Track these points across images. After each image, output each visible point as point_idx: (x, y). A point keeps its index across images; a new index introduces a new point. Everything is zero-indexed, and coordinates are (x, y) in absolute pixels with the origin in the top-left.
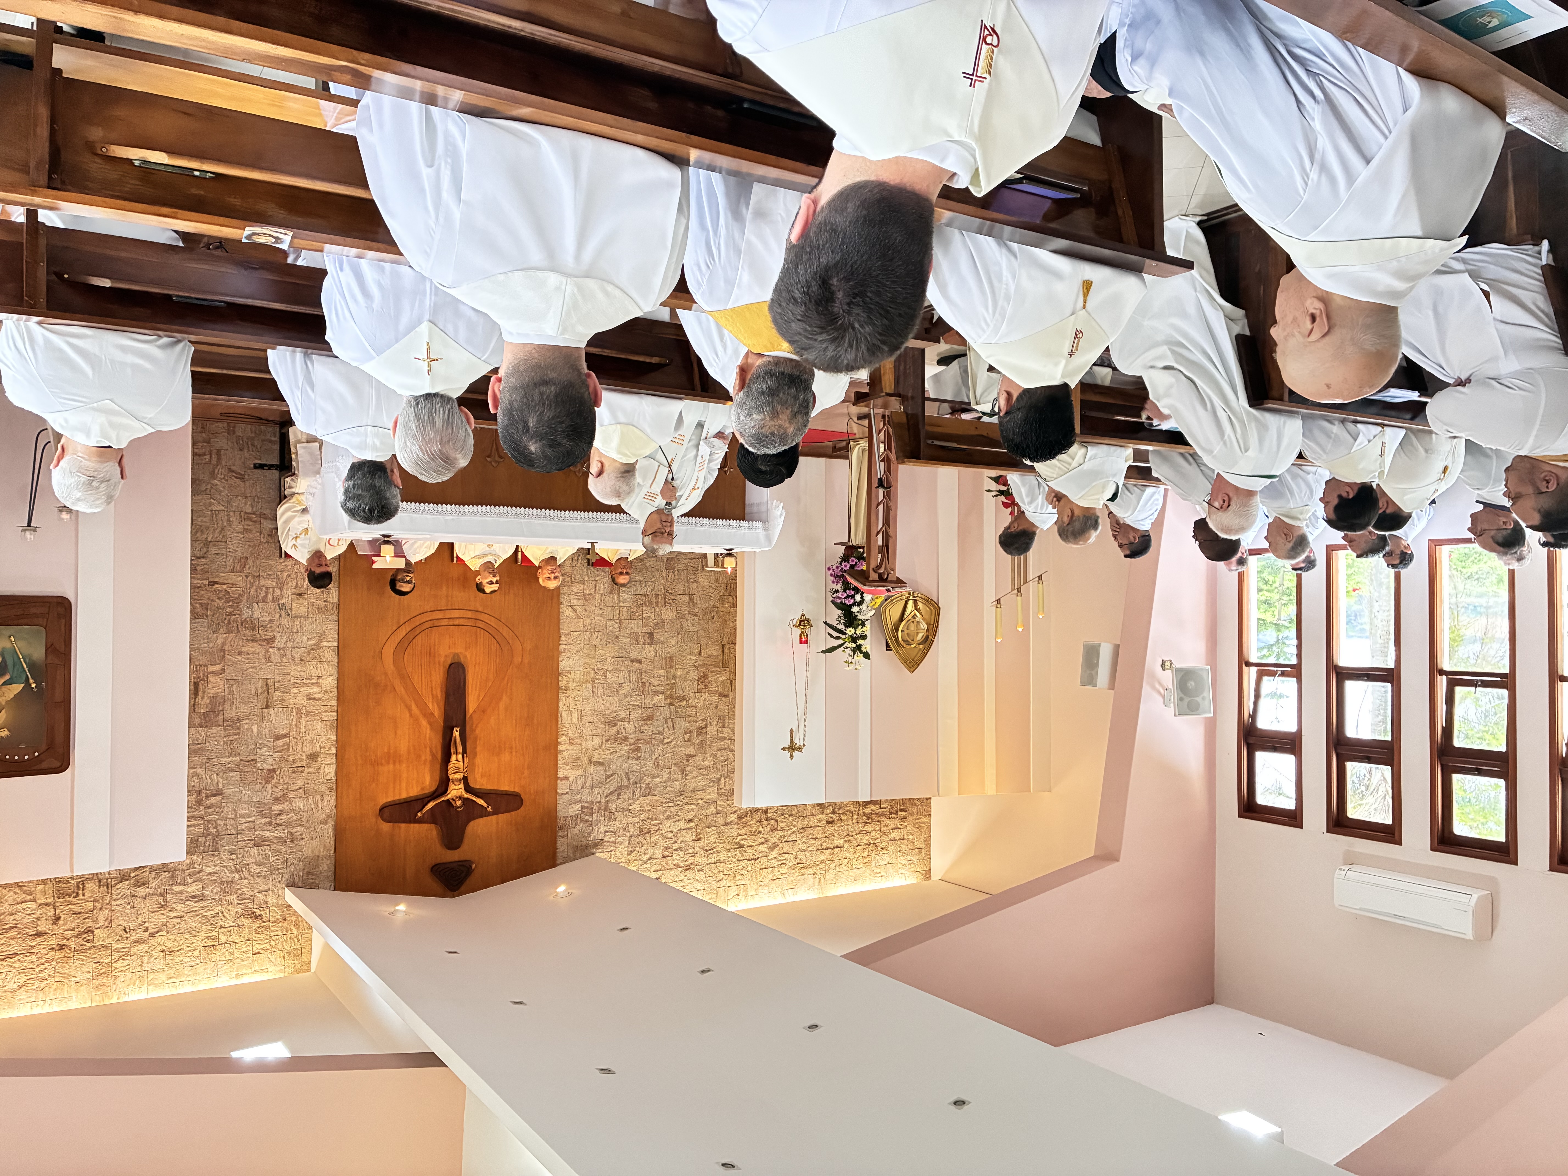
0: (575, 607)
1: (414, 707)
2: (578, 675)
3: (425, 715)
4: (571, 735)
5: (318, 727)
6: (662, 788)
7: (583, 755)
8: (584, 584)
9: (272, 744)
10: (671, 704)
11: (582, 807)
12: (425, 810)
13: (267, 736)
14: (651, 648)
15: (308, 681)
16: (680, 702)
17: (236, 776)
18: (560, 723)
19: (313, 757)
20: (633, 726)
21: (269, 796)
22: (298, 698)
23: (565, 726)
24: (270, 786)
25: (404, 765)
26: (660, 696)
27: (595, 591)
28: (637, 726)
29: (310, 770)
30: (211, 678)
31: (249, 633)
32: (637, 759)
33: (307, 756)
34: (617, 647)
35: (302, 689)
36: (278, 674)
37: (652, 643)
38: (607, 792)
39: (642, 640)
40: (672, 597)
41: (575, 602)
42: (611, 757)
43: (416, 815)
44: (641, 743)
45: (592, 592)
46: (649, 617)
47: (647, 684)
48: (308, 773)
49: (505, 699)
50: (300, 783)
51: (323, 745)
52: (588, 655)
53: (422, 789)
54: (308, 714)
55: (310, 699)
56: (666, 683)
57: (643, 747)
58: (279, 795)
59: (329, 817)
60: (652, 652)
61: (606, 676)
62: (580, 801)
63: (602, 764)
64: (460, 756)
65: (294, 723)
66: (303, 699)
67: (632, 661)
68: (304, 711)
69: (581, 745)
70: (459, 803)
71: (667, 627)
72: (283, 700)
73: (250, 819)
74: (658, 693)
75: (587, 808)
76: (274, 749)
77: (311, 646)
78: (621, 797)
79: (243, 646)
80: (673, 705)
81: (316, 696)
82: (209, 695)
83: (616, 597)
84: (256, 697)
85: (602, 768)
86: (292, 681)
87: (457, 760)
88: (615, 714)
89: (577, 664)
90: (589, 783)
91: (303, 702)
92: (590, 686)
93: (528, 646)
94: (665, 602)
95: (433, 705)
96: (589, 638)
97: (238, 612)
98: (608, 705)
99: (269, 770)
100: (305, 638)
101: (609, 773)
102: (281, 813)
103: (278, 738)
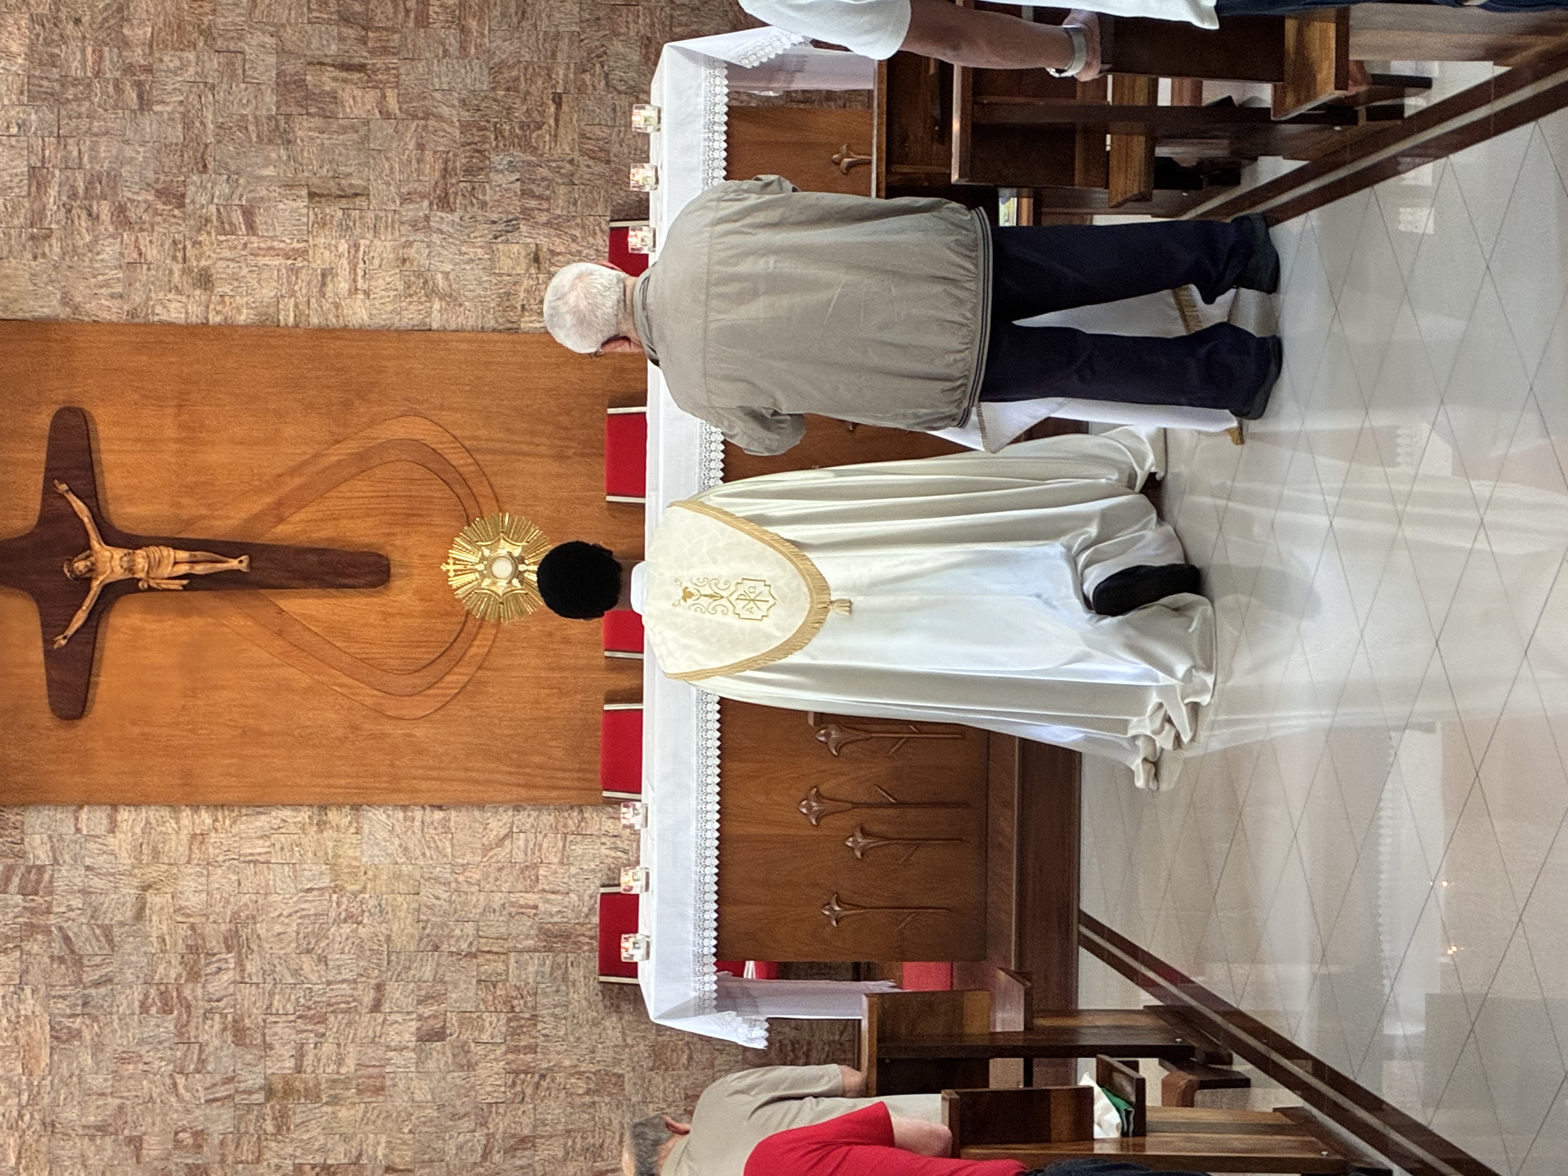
0: (507, 842)
1: (297, 481)
2: (350, 852)
3: (279, 504)
4: (213, 838)
5: (264, 291)
6: (66, 1073)
7: (164, 867)
8: (561, 863)
9: (237, 202)
10: (270, 1092)
11: (41, 869)
12: (72, 498)
13: (251, 195)
14: (407, 1036)
15: (360, 273)
16: (274, 1118)
17: (176, 134)
18: (244, 811)
19: (205, 280)
20: (223, 993)
21: (130, 195)
22: (327, 253)
23: (235, 822)
24: (150, 198)
25: (173, 460)
26: (290, 1063)
27: (544, 891)
28: (221, 1004)
29: (177, 274)
30: (372, 96)
31: (461, 162)
32: (142, 1004)
33: (206, 269)
34: (413, 948)
35: (344, 261)
36: (377, 218)
37: (420, 1039)
38: (71, 931)
39: (426, 1011)
40: (529, 1091)
41: (521, 843)
42: (153, 939)
43: (62, 481)
44: (180, 1015)
45: (543, 884)
46: (482, 1029)
47: (321, 1029)
48: (171, 272)
49: (305, 680)
50: (152, 253)
51: (227, 299)
52: (397, 876)
53: (118, 498)
54: (294, 271)
55: (324, 275)
56: (323, 1078)
57: (170, 1023)
58: (132, 215)
59: (76, 308)
60: (397, 1038)
61: (345, 921)
62: (56, 861)
63: (139, 915)
64: (184, 569)
65: (275, 244)
66: (323, 262)
67: (379, 988)
68: (299, 263)
69: (189, 862)
70: (81, 566)
71: (457, 1077)
72: (325, 224)
73: (86, 159)
74: (300, 1055)
75: (38, 882)
76: (225, 206)
77: (433, 279)
78: (55, 966)
79: (435, 152)
80: (268, 1099)
81: (329, 289)
82: (340, 92)
83: (531, 942)
84: (331, 174)
85: (129, 914)
86: (362, 242)
87: (176, 563)
88: (254, 947)
89: (376, 849)
90: (98, 883)
91: (319, 262)
92: (326, 881)
93: (420, 732)
94: (517, 1073)
95: (302, 521)
96: (436, 879)
97: (501, 145)
98: (278, 928)
99: (183, 196)
100: (448, 267)
101: (116, 931)
102: (93, 217)
103: (248, 214)
